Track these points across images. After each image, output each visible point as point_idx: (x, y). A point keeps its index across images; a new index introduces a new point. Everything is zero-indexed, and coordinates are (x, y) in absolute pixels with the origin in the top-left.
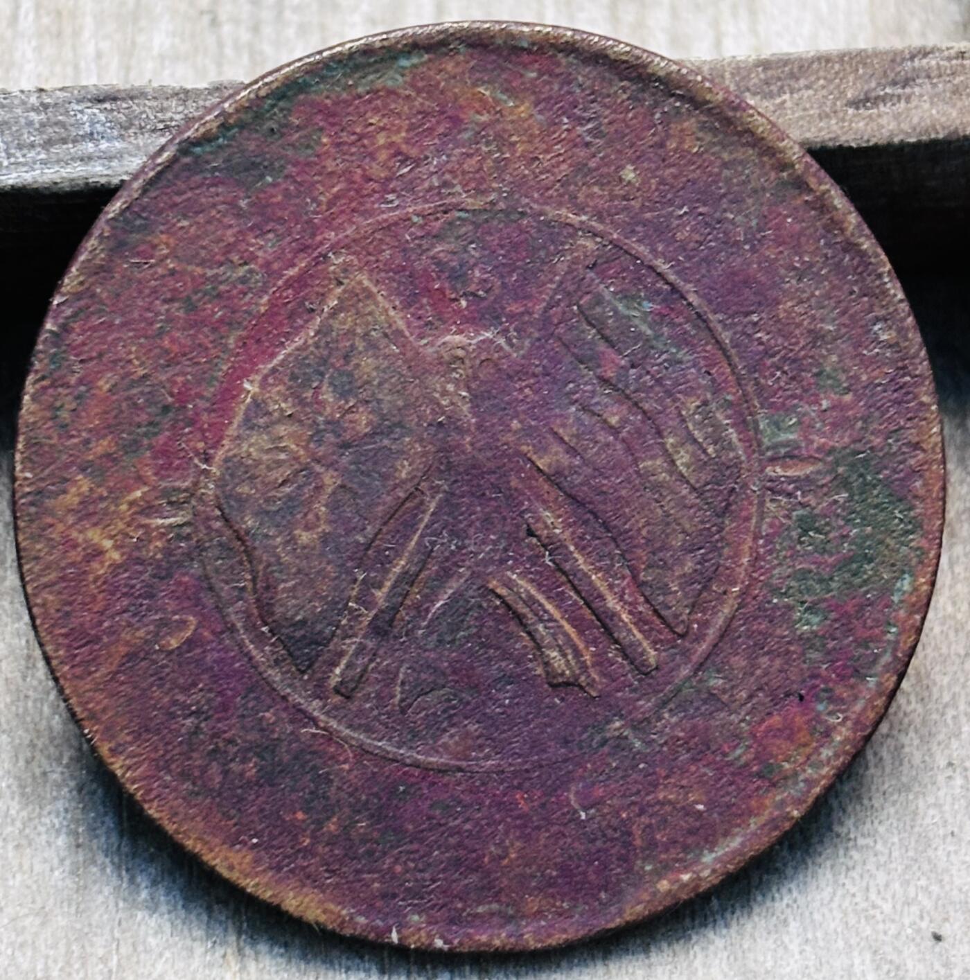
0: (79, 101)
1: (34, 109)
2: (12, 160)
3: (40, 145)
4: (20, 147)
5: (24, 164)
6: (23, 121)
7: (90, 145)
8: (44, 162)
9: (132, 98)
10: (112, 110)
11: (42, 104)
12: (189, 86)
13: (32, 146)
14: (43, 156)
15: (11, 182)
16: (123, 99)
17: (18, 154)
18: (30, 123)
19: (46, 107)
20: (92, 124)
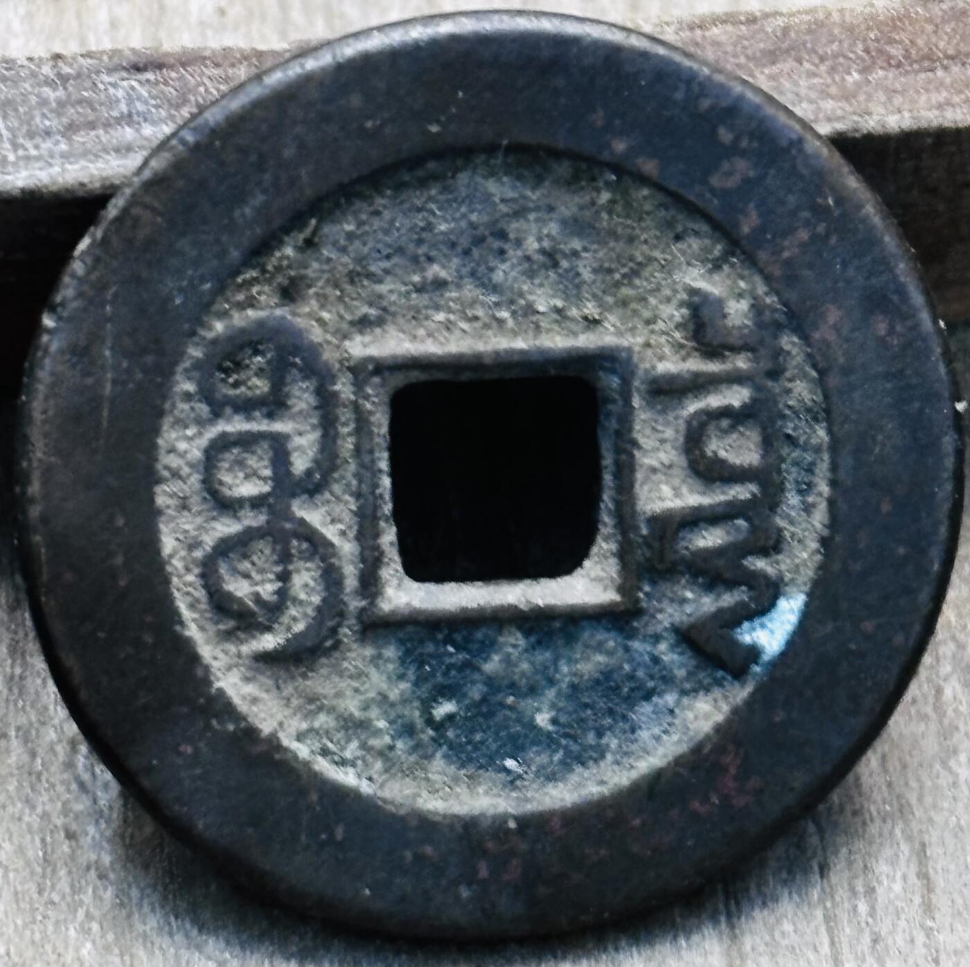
0: (110, 71)
1: (48, 82)
2: (21, 152)
3: (59, 132)
4: (31, 135)
5: (38, 158)
6: (33, 99)
7: (128, 129)
8: (65, 156)
9: (184, 65)
10: (157, 83)
11: (59, 75)
12: (262, 47)
13: (48, 133)
14: (63, 147)
15: (20, 183)
16: (171, 67)
17: (29, 144)
18: (44, 102)
19: (64, 79)
20: (130, 101)
